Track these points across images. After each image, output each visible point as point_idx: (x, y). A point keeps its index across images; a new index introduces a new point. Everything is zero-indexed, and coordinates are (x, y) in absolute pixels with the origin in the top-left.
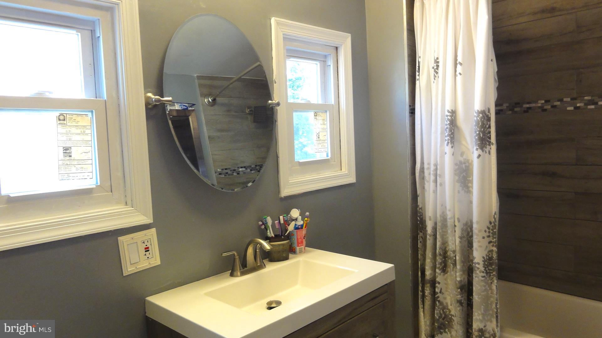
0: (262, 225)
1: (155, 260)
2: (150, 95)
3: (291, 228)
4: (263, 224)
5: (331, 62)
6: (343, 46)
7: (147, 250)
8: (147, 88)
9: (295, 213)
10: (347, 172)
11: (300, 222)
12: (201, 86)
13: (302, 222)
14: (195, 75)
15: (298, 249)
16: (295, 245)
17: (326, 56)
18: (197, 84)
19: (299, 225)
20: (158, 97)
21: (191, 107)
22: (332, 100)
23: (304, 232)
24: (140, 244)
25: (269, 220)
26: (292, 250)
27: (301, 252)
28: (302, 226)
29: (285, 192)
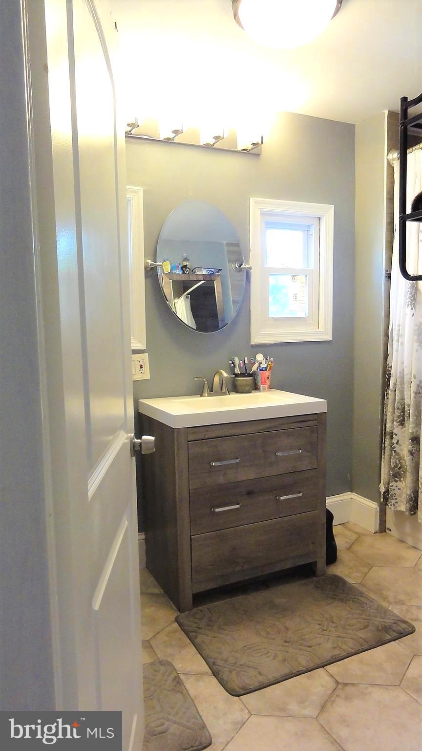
0: (231, 364)
1: (147, 376)
2: (149, 261)
3: (254, 368)
4: (233, 363)
5: (313, 230)
6: (325, 217)
7: (141, 367)
8: (146, 256)
9: (260, 357)
10: (323, 331)
11: (264, 365)
12: (229, 252)
13: (266, 365)
14: (225, 242)
15: (261, 387)
16: (259, 384)
17: (309, 226)
18: (226, 250)
19: (263, 368)
20: (153, 262)
21: (218, 272)
22: (312, 265)
23: (268, 373)
24: (136, 362)
25: (237, 360)
26: (256, 388)
27: (264, 390)
28: (266, 368)
29: (256, 340)
